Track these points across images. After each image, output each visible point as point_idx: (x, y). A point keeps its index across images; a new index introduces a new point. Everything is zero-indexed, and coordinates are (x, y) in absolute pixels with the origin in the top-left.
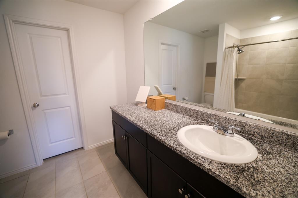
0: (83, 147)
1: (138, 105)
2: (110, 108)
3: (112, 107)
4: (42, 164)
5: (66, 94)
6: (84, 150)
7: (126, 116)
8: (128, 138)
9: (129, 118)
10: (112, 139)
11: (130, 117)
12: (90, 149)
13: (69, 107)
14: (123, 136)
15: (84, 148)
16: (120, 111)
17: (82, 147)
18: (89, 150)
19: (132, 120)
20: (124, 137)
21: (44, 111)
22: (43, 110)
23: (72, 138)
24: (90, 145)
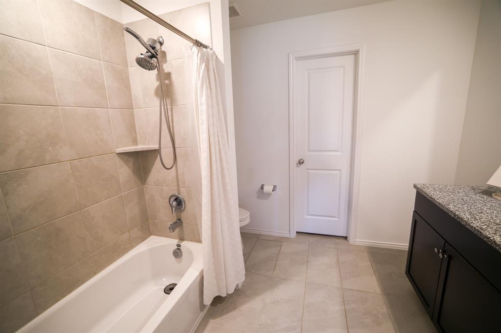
0: (347, 237)
1: (493, 194)
2: (415, 186)
3: (419, 186)
4: (294, 237)
5: (339, 152)
6: (348, 242)
7: (457, 213)
8: (450, 257)
9: (466, 219)
10: (405, 245)
11: (469, 217)
12: (357, 244)
13: (338, 171)
14: (436, 249)
15: (348, 240)
16: (440, 198)
17: (345, 236)
18: (355, 245)
19: (475, 224)
20: (438, 251)
21: (309, 171)
22: (307, 169)
23: (334, 217)
24: (359, 239)
